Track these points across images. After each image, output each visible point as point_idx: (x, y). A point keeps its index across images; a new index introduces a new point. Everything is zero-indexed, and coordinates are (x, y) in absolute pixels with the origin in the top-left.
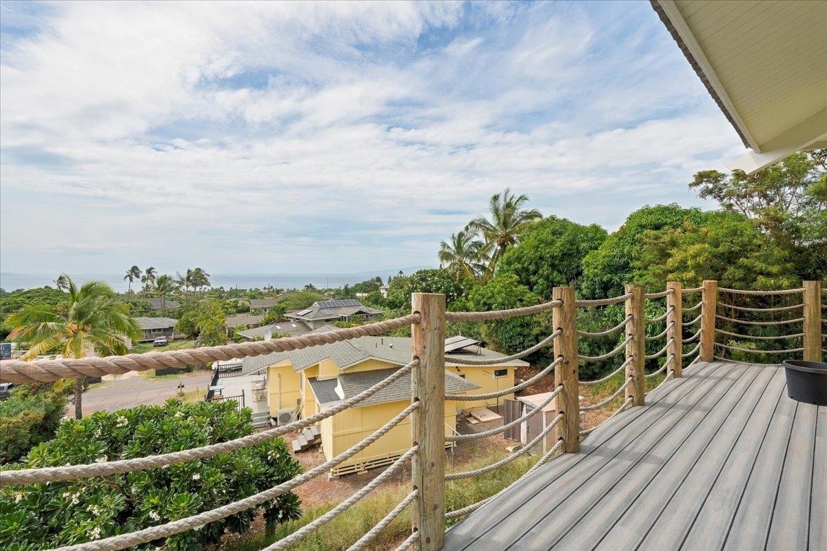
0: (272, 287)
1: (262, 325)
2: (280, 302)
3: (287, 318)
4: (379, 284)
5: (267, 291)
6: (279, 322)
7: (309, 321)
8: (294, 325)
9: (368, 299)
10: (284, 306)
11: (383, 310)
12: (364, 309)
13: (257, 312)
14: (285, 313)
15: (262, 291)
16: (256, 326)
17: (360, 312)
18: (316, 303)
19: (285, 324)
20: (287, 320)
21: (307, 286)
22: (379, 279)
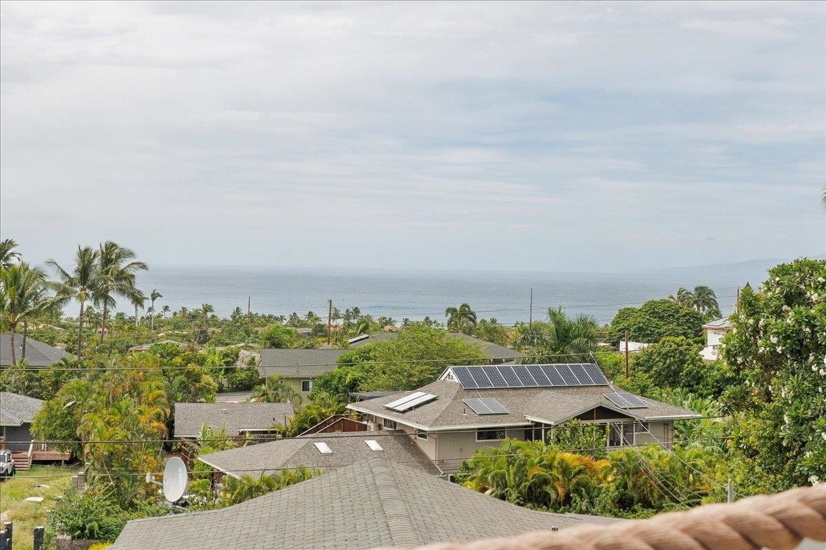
0: (356, 310)
1: (284, 436)
2: (348, 362)
3: (362, 416)
4: (703, 311)
5: (341, 322)
6: (332, 429)
7: (422, 434)
8: (374, 445)
9: (644, 363)
10: (358, 374)
11: (693, 408)
12: (619, 399)
13: (275, 392)
14: (354, 400)
15: (325, 321)
16: (265, 436)
17: (602, 412)
18: (450, 370)
19: (347, 439)
20: (356, 425)
21: (452, 311)
22: (704, 296)
